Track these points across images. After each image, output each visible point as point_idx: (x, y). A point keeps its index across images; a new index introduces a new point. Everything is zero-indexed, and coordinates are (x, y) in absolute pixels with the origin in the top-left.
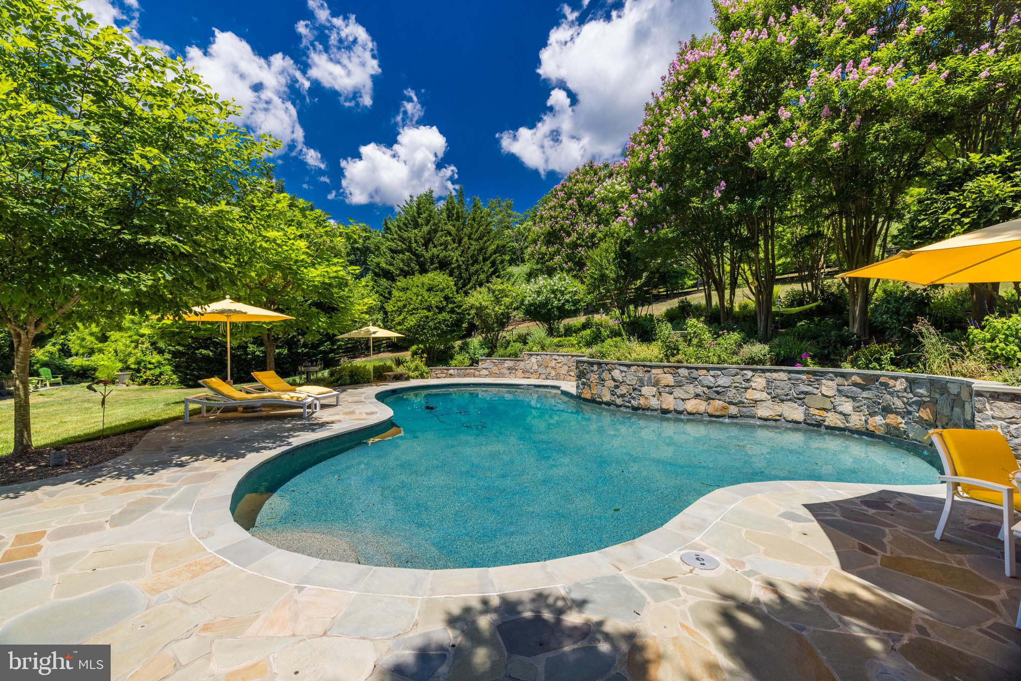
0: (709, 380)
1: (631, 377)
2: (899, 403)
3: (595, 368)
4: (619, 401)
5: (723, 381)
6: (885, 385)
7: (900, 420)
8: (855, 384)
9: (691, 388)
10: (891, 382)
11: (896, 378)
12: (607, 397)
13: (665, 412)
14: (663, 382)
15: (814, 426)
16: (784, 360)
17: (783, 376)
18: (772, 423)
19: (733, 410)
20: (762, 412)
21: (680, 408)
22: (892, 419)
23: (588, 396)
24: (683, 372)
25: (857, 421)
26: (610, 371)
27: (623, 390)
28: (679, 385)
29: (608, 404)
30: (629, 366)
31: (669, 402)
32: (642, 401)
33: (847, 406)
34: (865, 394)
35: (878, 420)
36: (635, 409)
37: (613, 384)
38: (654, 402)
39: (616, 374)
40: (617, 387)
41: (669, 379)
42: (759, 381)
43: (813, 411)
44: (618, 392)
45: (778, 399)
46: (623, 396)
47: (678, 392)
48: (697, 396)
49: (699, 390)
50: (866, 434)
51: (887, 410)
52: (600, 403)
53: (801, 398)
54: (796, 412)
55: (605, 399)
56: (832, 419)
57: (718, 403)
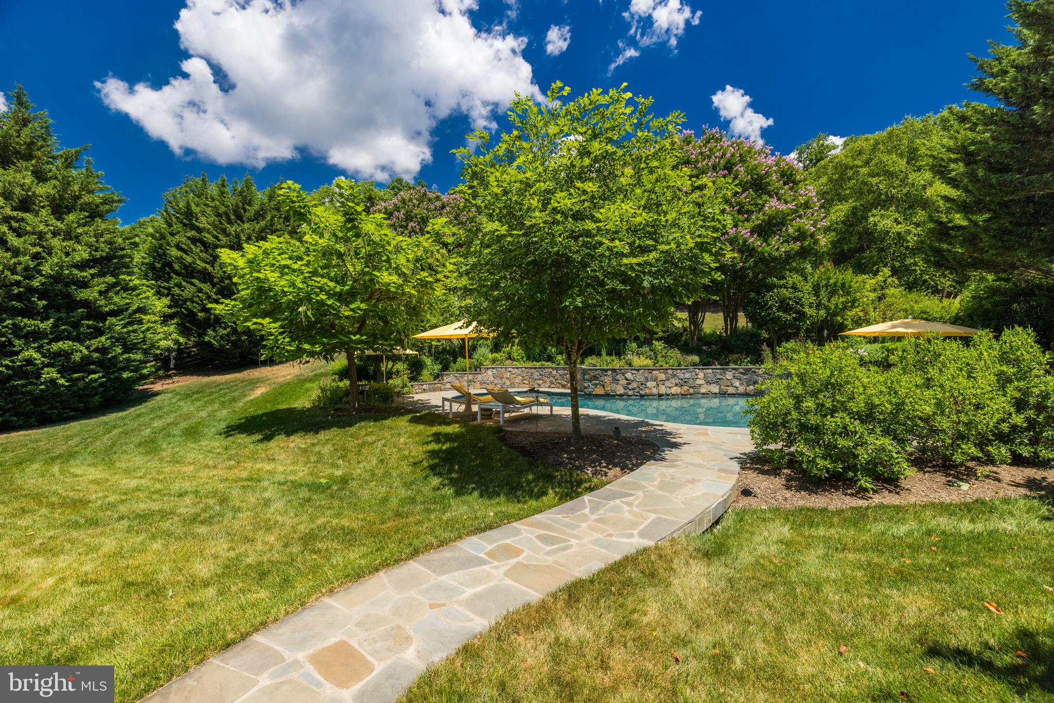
0: (681, 375)
1: (640, 377)
3: (610, 373)
4: (630, 393)
5: (687, 375)
6: (754, 372)
8: (741, 373)
9: (673, 381)
10: (757, 371)
11: (759, 369)
12: (620, 390)
13: (660, 396)
14: (660, 379)
15: (723, 394)
16: (705, 364)
17: (710, 371)
18: (705, 395)
19: (691, 391)
20: (703, 390)
21: (669, 392)
23: (602, 392)
24: (670, 372)
25: (741, 389)
26: (623, 374)
27: (634, 385)
28: (668, 379)
29: (621, 395)
30: (638, 370)
31: (663, 390)
32: (647, 391)
33: (737, 384)
34: (745, 377)
35: (751, 387)
36: (642, 396)
37: (626, 382)
38: (655, 391)
39: (629, 375)
40: (629, 384)
41: (662, 376)
42: (701, 375)
43: (723, 387)
44: (630, 386)
45: (709, 383)
46: (633, 389)
47: (668, 384)
48: (676, 385)
49: (677, 381)
50: (746, 395)
52: (614, 396)
53: (717, 382)
54: (715, 389)
55: (618, 393)
56: (731, 390)
57: (686, 388)
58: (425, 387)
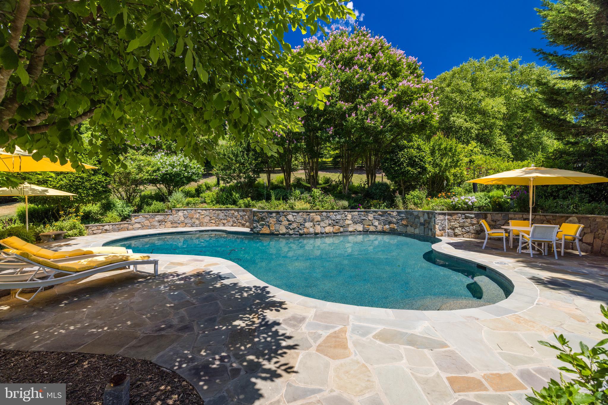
0: (334, 217)
1: (299, 218)
2: (394, 220)
3: (274, 215)
4: (291, 232)
5: (339, 217)
6: (390, 214)
7: (395, 225)
8: (379, 215)
9: (327, 221)
10: (392, 213)
11: (393, 212)
12: (283, 230)
13: (316, 234)
14: (316, 220)
15: (366, 232)
16: (353, 207)
17: (356, 213)
18: (352, 233)
19: (342, 229)
20: (350, 229)
21: (323, 231)
22: (392, 226)
23: (268, 231)
24: (324, 214)
25: (380, 228)
26: (285, 216)
27: (295, 225)
28: (322, 220)
29: (283, 234)
30: (298, 213)
31: (318, 229)
32: (305, 230)
33: (376, 223)
34: (382, 218)
35: (387, 226)
36: (301, 235)
37: (287, 223)
38: (312, 230)
39: (290, 217)
40: (290, 224)
41: (318, 218)
42: (349, 216)
43: (366, 226)
44: (291, 227)
45: (355, 223)
46: (294, 229)
47: (322, 224)
48: (330, 225)
49: (330, 222)
50: (383, 232)
51: (390, 223)
52: (277, 235)
53: (361, 222)
54: (360, 228)
55: (281, 232)
56: (372, 228)
57: (337, 227)
58: (107, 227)
